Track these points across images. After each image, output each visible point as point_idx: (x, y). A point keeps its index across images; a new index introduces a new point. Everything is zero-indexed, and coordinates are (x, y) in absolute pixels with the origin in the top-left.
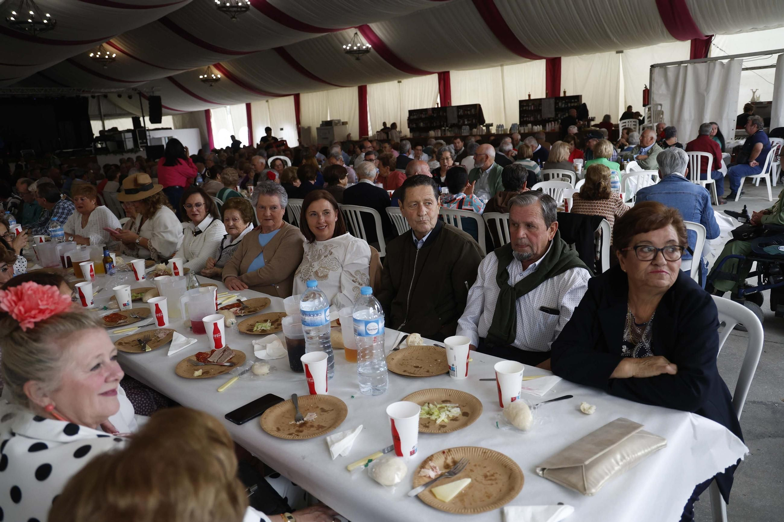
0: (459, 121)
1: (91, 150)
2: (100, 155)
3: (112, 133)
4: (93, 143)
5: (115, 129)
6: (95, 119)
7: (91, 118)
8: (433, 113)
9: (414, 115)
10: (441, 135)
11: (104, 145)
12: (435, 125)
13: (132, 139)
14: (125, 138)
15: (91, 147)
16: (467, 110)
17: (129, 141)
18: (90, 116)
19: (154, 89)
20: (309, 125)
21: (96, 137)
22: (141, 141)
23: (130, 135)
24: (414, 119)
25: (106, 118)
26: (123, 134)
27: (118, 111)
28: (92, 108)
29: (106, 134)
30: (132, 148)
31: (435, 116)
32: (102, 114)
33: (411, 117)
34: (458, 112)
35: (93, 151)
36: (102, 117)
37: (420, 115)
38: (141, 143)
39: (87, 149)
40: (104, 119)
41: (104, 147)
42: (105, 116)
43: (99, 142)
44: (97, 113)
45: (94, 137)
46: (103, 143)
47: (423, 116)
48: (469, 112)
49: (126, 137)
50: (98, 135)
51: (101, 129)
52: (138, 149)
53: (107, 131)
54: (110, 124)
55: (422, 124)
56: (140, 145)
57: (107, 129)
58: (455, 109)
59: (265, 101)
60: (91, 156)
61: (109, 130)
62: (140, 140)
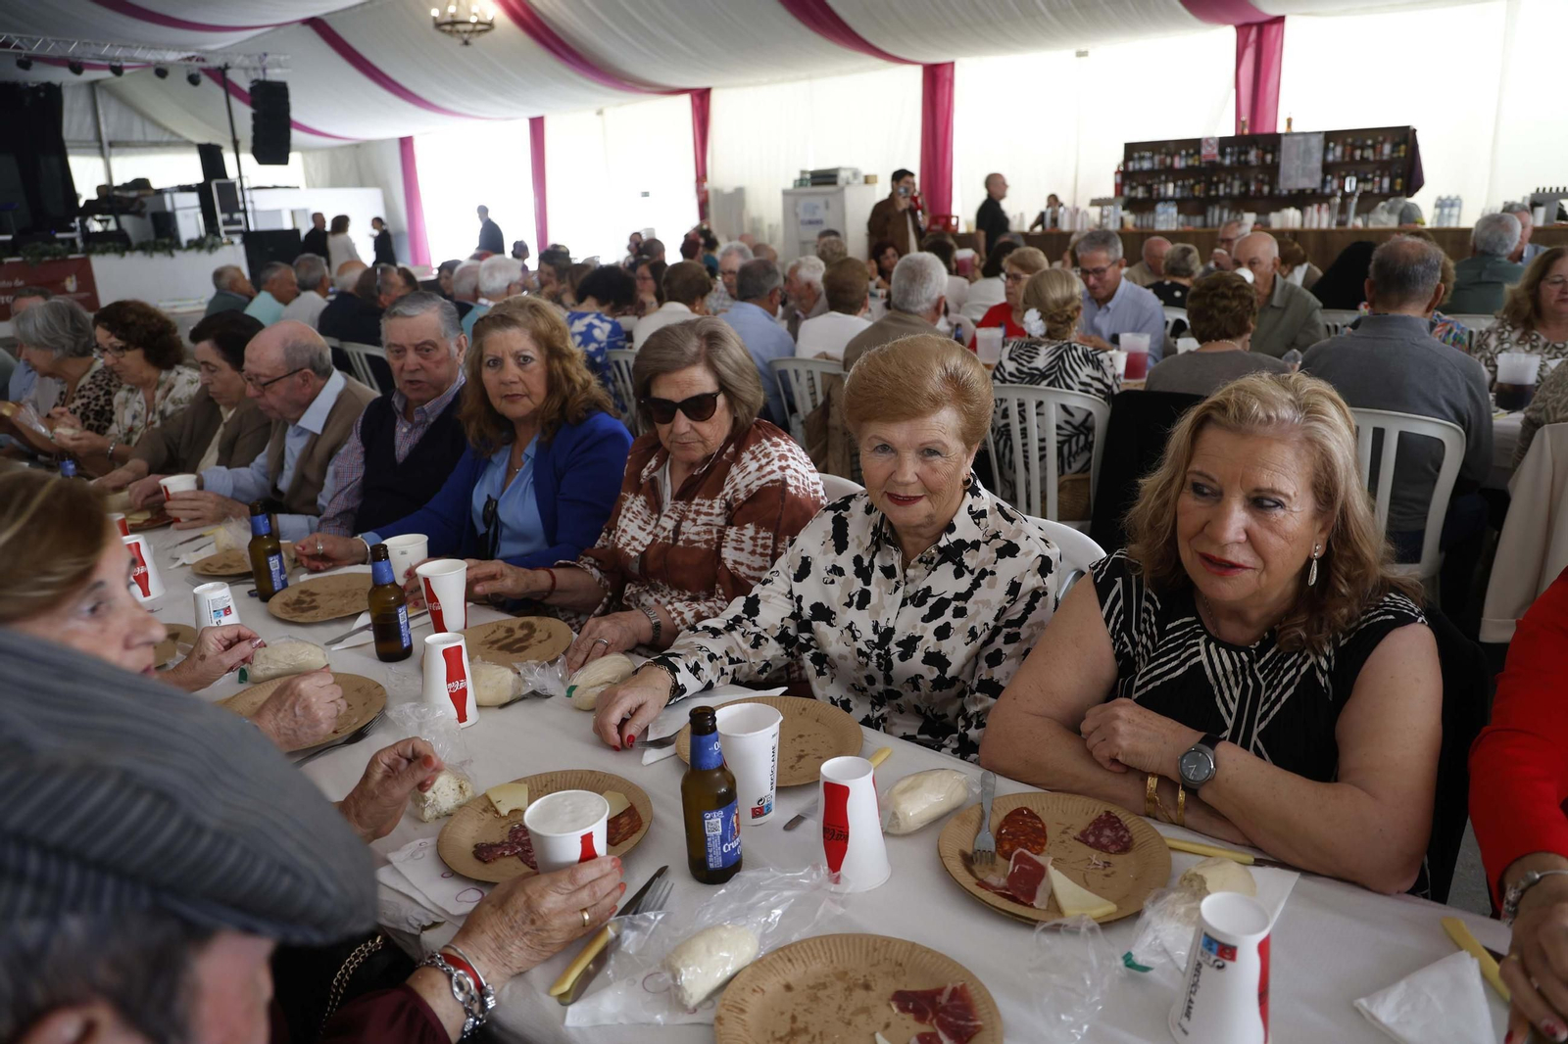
0: (1324, 182)
1: (73, 241)
2: (103, 252)
3: (133, 194)
4: (77, 220)
5: (141, 184)
6: (84, 148)
7: (69, 151)
8: (1222, 153)
9: (1142, 158)
10: (1329, 224)
11: (112, 226)
12: (1221, 193)
13: (198, 210)
14: (174, 209)
15: (73, 230)
16: (1363, 148)
17: (186, 216)
18: (67, 144)
19: (269, 58)
20: (737, 183)
21: (88, 202)
22: (226, 216)
23: (193, 199)
24: (1141, 172)
25: (113, 150)
26: (167, 197)
27: (153, 135)
28: (74, 121)
29: (116, 193)
30: (200, 238)
31: (1227, 161)
32: (105, 139)
33: (1131, 165)
34: (1326, 149)
35: (80, 244)
36: (103, 147)
37: (1168, 161)
38: (225, 223)
39: (59, 235)
40: (110, 155)
41: (111, 232)
42: (111, 144)
43: (98, 217)
44: (91, 136)
45: (81, 203)
46: (107, 221)
47: (1179, 163)
48: (1369, 154)
49: (178, 205)
50: (94, 196)
51: (103, 181)
52: (218, 239)
53: (117, 188)
54: (126, 169)
55: (1171, 186)
56: (222, 229)
57: (117, 182)
58: (1317, 144)
59: (591, 114)
60: (71, 256)
61: (125, 185)
62: (223, 211)
